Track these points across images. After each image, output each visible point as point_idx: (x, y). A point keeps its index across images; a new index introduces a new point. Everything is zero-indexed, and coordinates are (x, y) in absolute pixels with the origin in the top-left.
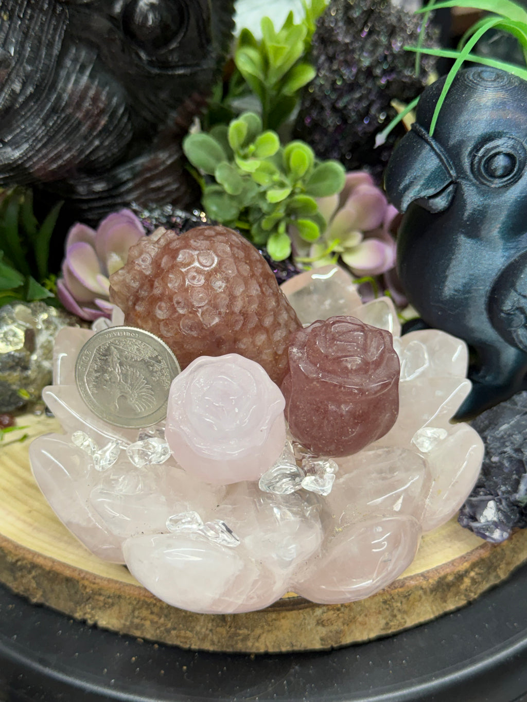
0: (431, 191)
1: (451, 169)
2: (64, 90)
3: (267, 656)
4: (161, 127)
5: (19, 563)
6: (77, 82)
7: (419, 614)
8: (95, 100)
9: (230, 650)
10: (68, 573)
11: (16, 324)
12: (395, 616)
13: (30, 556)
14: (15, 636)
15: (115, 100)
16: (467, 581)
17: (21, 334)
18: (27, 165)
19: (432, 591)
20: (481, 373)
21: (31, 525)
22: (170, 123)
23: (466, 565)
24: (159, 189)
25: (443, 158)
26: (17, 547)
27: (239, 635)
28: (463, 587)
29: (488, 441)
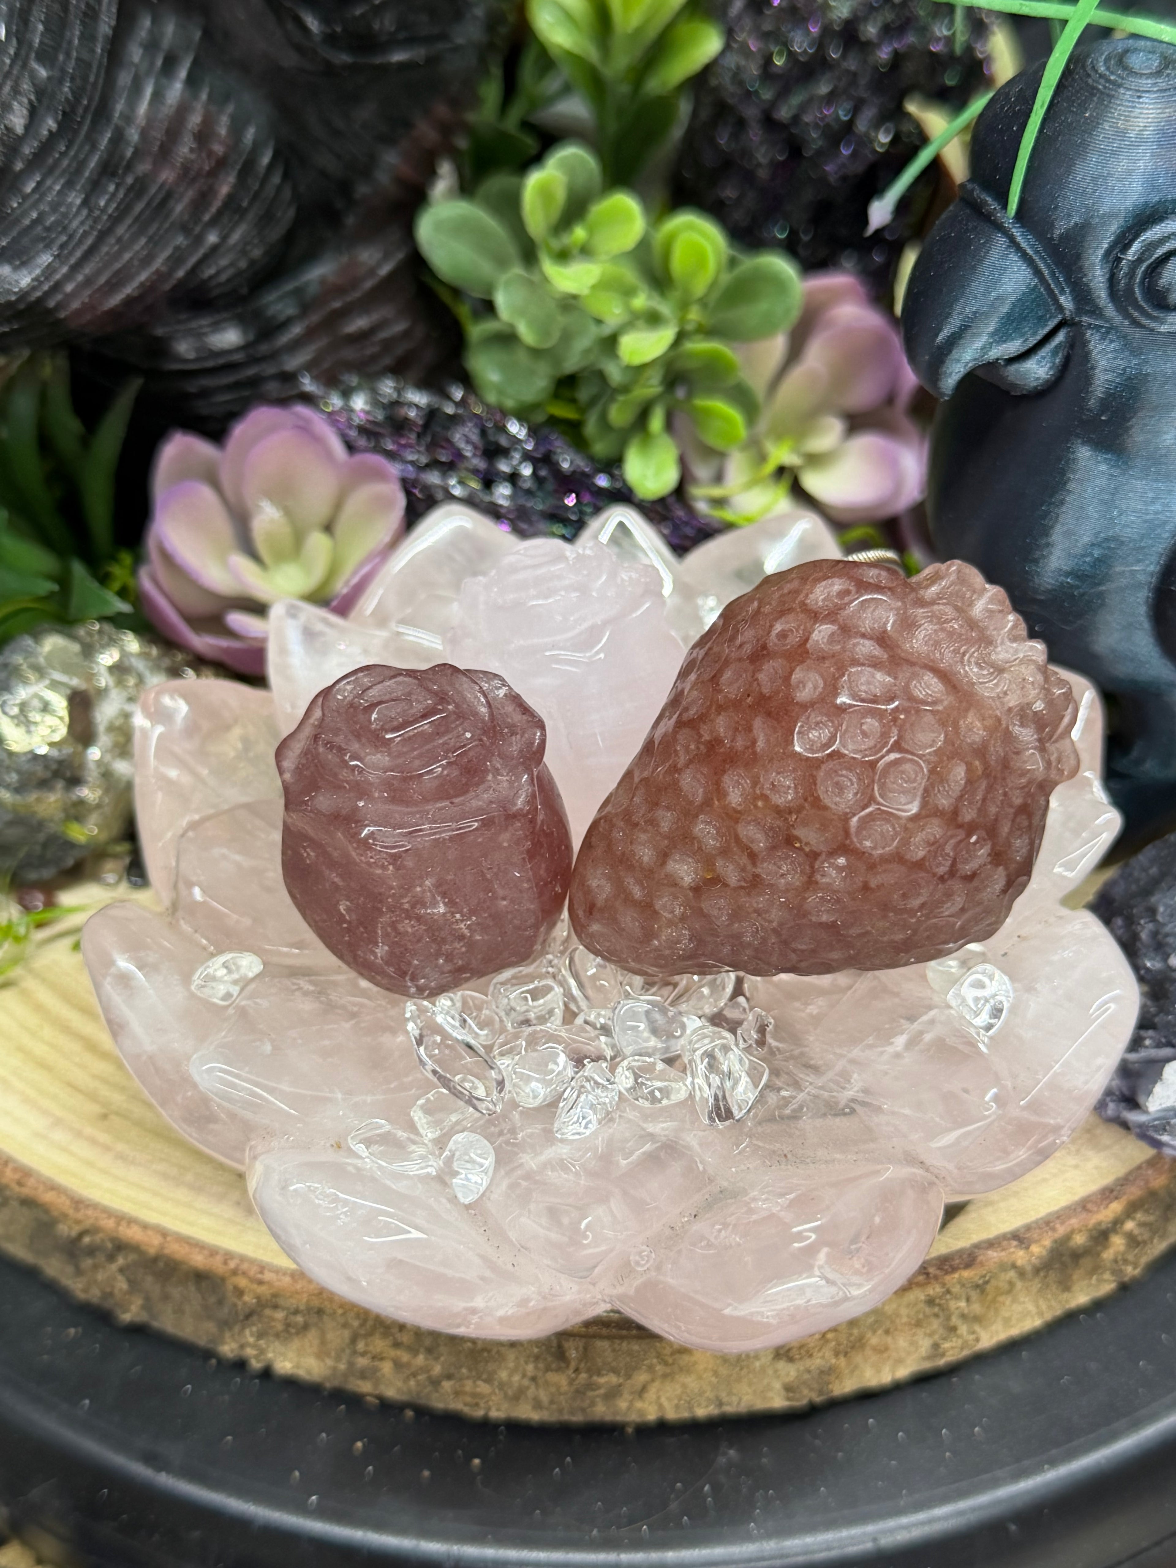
0: (1014, 347)
1: (1062, 292)
2: (128, 118)
3: (663, 1427)
4: (362, 190)
5: (87, 1240)
6: (158, 96)
7: (1007, 1321)
8: (203, 137)
9: (578, 1418)
10: (198, 1260)
11: (47, 682)
12: (953, 1329)
13: (109, 1224)
14: (87, 1402)
15: (250, 134)
16: (1118, 1242)
17: (60, 704)
18: (51, 304)
19: (1037, 1271)
20: (1135, 753)
21: (107, 1148)
22: (383, 178)
23: (1116, 1207)
24: (363, 336)
25: (1042, 266)
26: (78, 1203)
27: (599, 1387)
28: (1108, 1255)
29: (1160, 918)
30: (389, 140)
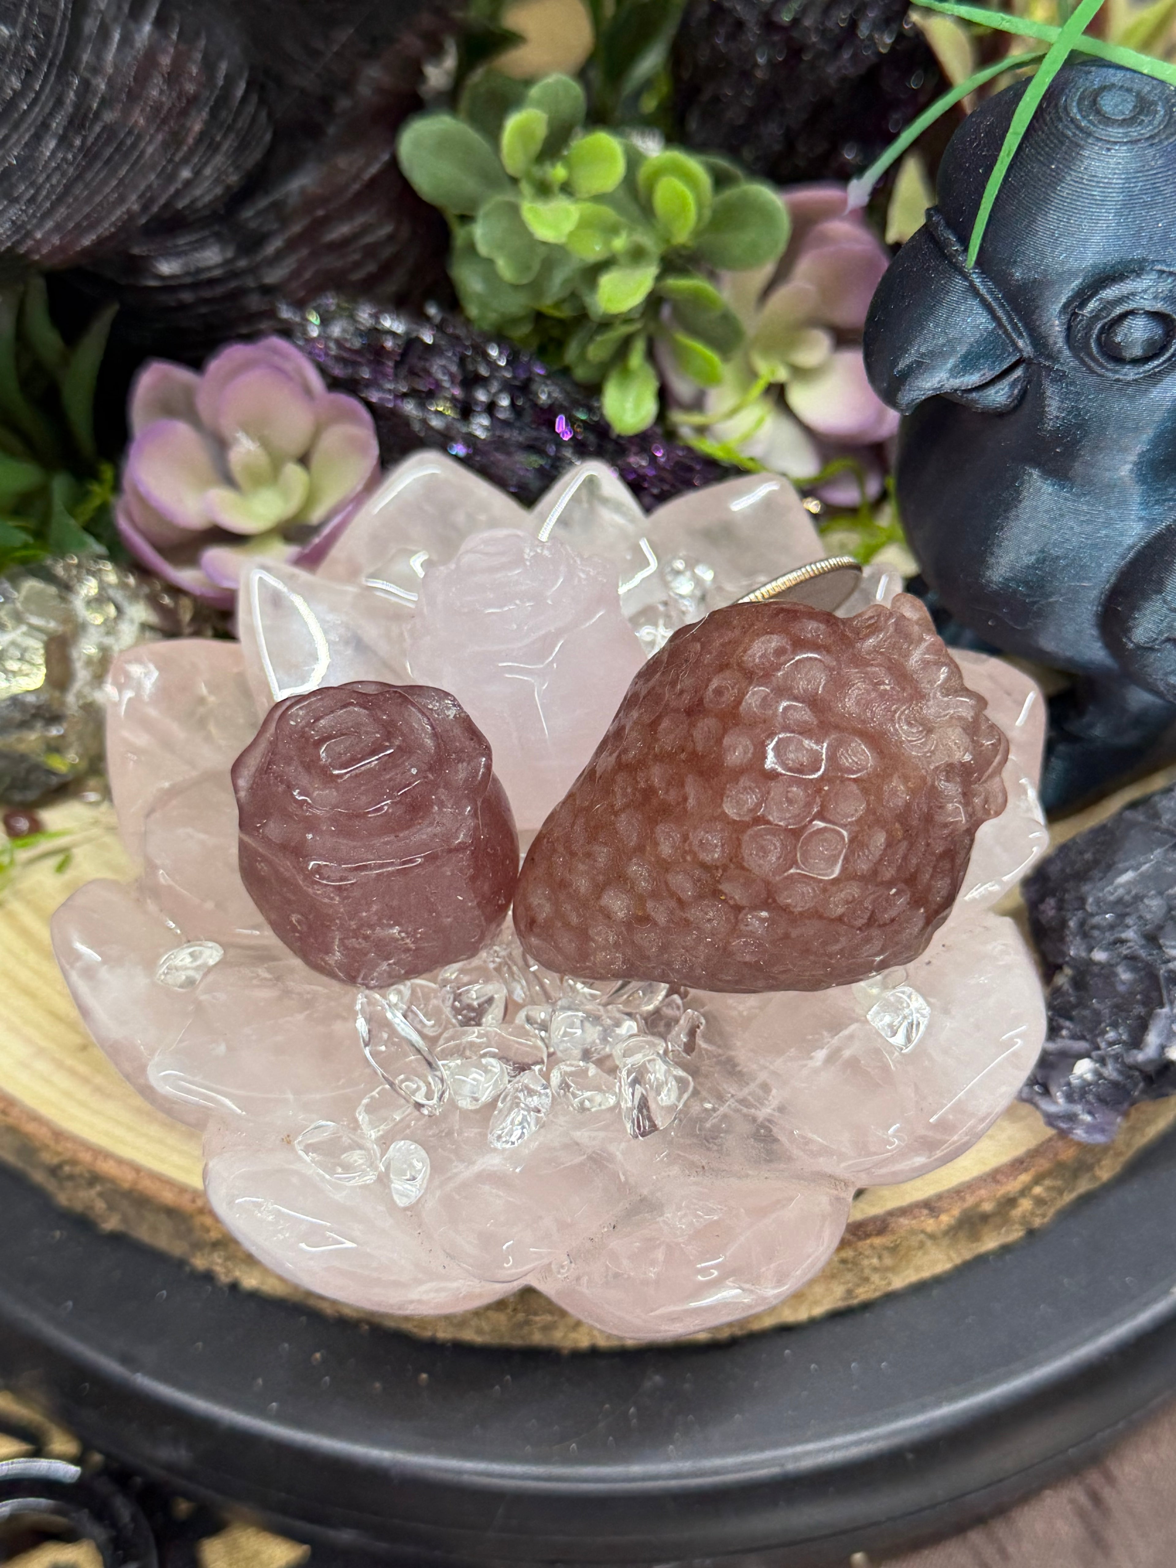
0: (973, 379)
1: (1020, 335)
2: (96, 70)
4: (344, 103)
5: (67, 1169)
6: (126, 40)
8: (173, 77)
10: (168, 1197)
11: (24, 628)
12: (866, 1279)
13: (86, 1157)
14: (70, 1304)
15: (223, 67)
16: (1026, 1204)
17: (36, 647)
18: (22, 250)
19: (946, 1233)
21: (85, 1080)
22: (364, 90)
23: (1024, 1178)
24: (345, 243)
25: (1000, 313)
26: (59, 1135)
27: (535, 1323)
28: (1016, 1213)
29: (1089, 908)
30: (370, 56)
